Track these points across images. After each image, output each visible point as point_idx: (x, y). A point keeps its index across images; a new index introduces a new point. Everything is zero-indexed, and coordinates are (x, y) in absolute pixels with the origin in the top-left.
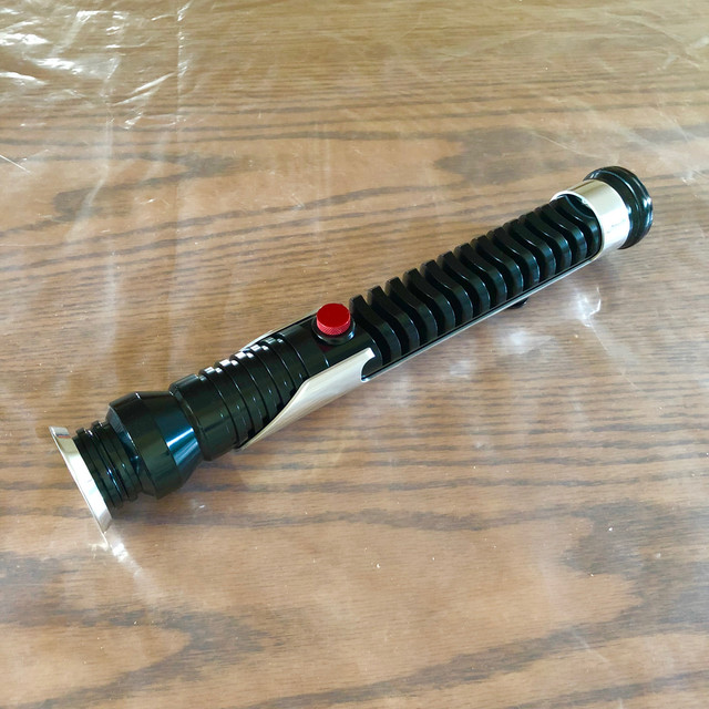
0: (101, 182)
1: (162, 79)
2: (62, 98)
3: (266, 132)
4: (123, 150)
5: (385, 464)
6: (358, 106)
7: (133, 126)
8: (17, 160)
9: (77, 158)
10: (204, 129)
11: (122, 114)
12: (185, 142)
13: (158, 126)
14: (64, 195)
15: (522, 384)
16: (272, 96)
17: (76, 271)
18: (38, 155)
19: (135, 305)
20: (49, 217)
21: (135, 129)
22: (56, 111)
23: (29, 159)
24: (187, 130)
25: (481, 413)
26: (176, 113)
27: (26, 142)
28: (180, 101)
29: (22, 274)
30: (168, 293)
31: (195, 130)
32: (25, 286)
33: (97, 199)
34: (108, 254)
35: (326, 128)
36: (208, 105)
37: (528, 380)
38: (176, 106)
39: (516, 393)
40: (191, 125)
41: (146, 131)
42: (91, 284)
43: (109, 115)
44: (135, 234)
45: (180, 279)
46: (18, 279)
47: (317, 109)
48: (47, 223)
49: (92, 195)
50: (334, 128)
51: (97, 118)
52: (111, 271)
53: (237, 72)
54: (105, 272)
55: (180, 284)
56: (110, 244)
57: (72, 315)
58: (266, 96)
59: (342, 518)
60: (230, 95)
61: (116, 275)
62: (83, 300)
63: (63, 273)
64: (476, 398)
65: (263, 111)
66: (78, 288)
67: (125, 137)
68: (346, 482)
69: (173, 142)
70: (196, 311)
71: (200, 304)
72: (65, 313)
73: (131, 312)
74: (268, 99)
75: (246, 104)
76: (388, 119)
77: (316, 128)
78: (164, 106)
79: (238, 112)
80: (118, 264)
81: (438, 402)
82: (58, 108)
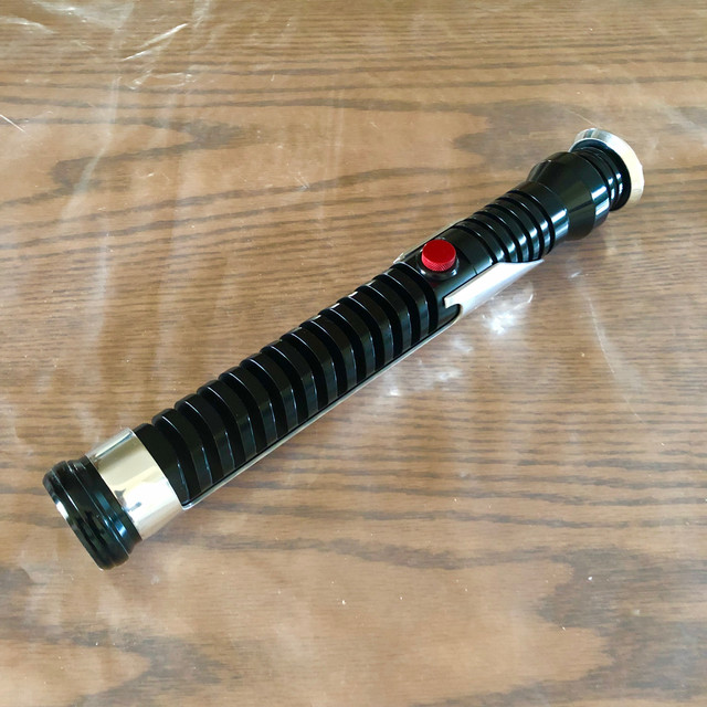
0: (102, 152)
1: (175, 30)
2: (69, 49)
3: (278, 97)
4: (127, 114)
5: (363, 489)
6: (380, 70)
7: (141, 86)
8: (18, 122)
9: (80, 122)
10: (213, 92)
11: (129, 72)
12: (192, 106)
13: (166, 87)
14: (62, 164)
15: (516, 407)
16: (289, 55)
17: (69, 252)
18: (40, 117)
19: (126, 295)
20: (46, 189)
21: (141, 90)
22: (62, 65)
23: (32, 121)
24: (196, 92)
25: (470, 438)
26: (186, 72)
27: (29, 101)
28: (191, 58)
29: (15, 253)
30: (160, 282)
31: (203, 92)
32: (16, 268)
33: (97, 170)
34: (102, 234)
35: (342, 95)
36: (220, 64)
37: (526, 403)
38: (188, 63)
39: (510, 417)
40: (199, 87)
41: (152, 92)
42: (83, 268)
43: (116, 72)
44: (132, 213)
45: (174, 267)
46: (9, 259)
47: (336, 71)
48: (44, 197)
49: (92, 165)
50: (351, 95)
51: (103, 75)
52: (104, 255)
53: (254, 24)
54: (98, 255)
55: (173, 272)
56: (106, 224)
57: (61, 302)
58: (282, 54)
59: (312, 547)
60: (245, 52)
61: (109, 259)
62: (73, 286)
63: (57, 254)
64: (466, 420)
65: (277, 72)
66: (70, 272)
67: (132, 99)
68: (321, 507)
69: (180, 106)
70: (187, 305)
71: (191, 297)
72: (54, 300)
73: (119, 302)
74: (284, 58)
75: (261, 63)
76: (410, 86)
77: (332, 94)
78: (175, 63)
79: (251, 73)
80: (111, 247)
81: (425, 422)
82: (64, 61)
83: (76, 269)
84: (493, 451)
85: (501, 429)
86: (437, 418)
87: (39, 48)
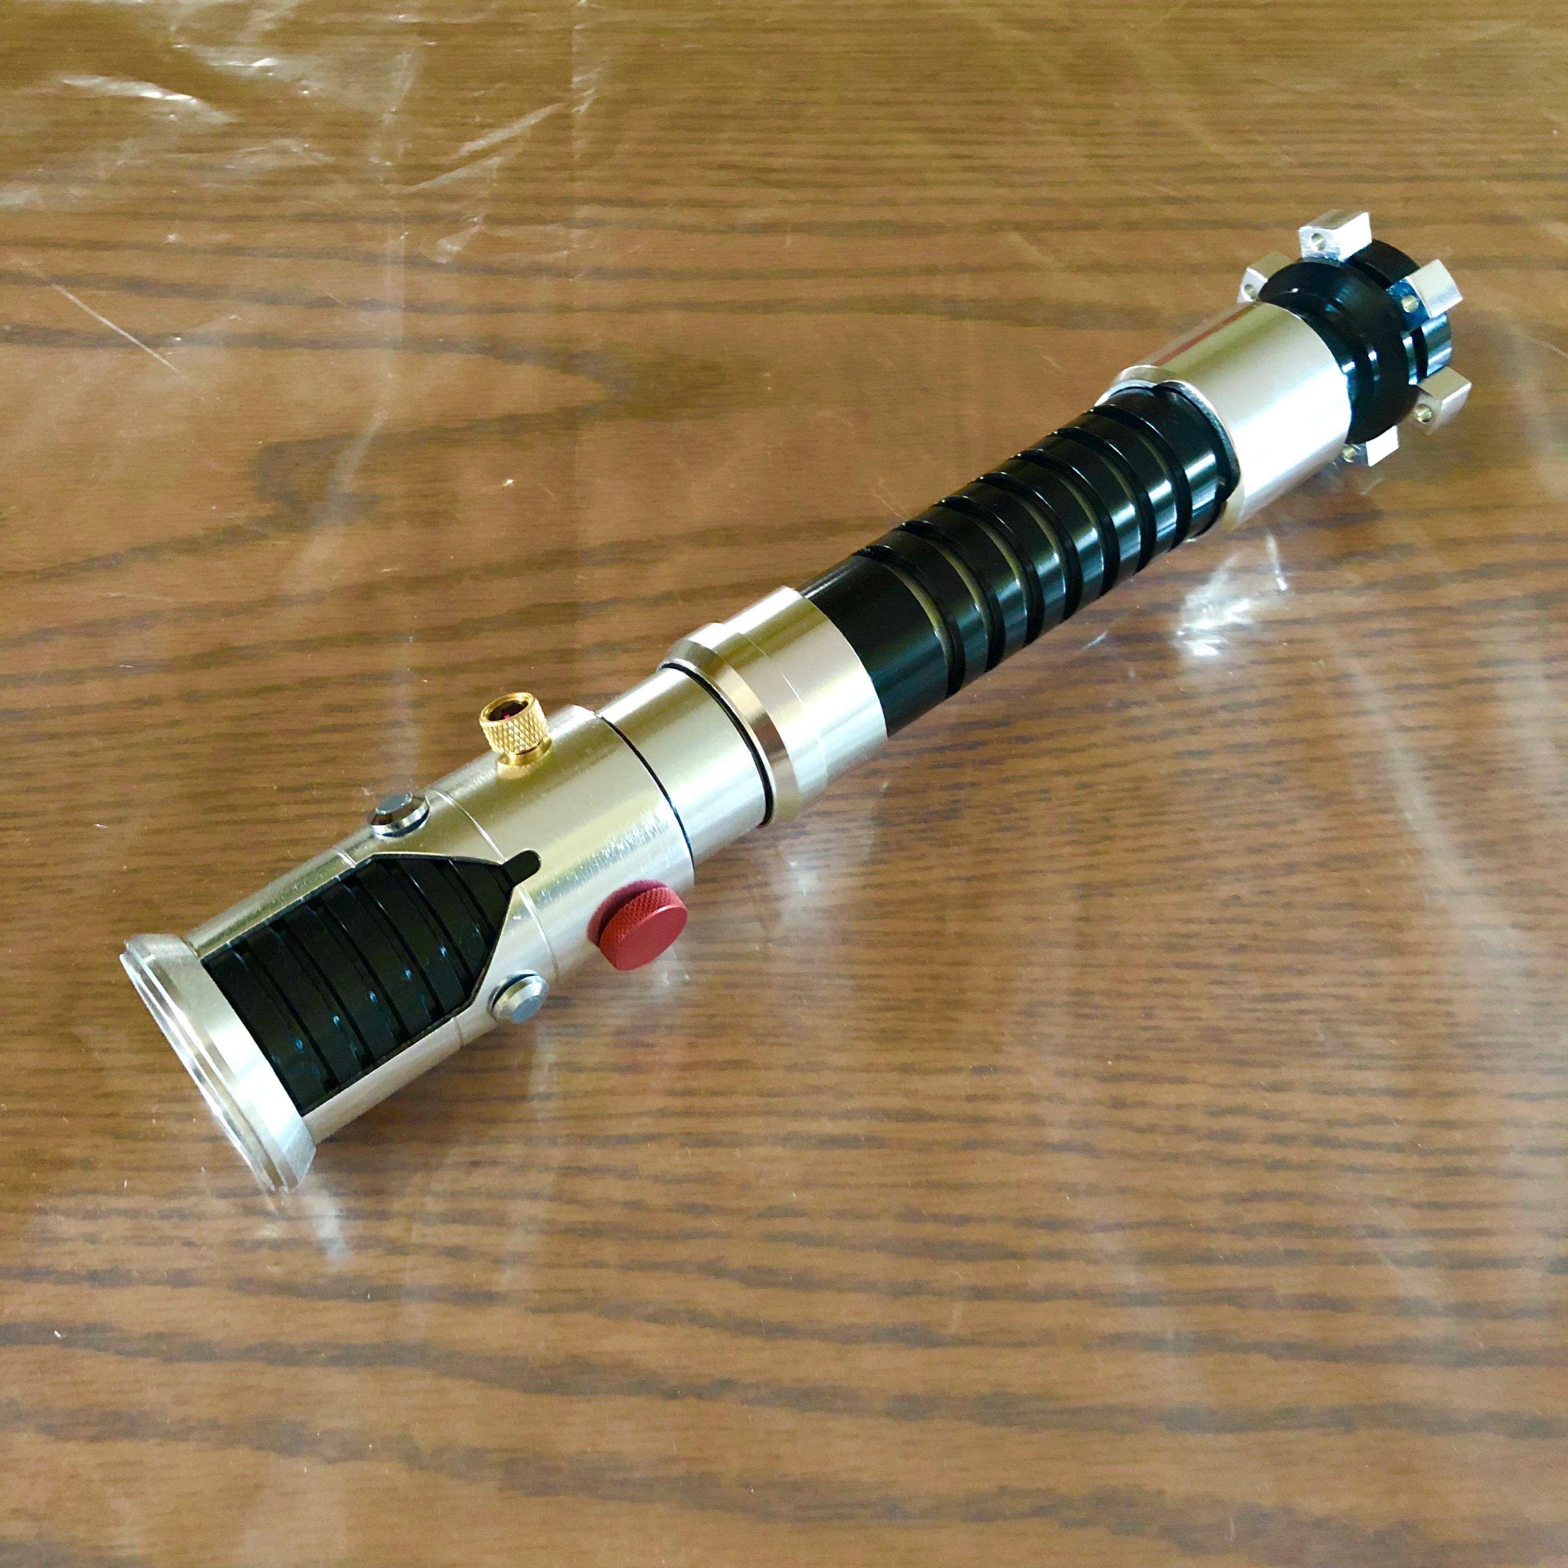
83: (334, 729)
84: (1480, 1232)
85: (1491, 1172)
86: (1319, 1141)
87: (192, 158)
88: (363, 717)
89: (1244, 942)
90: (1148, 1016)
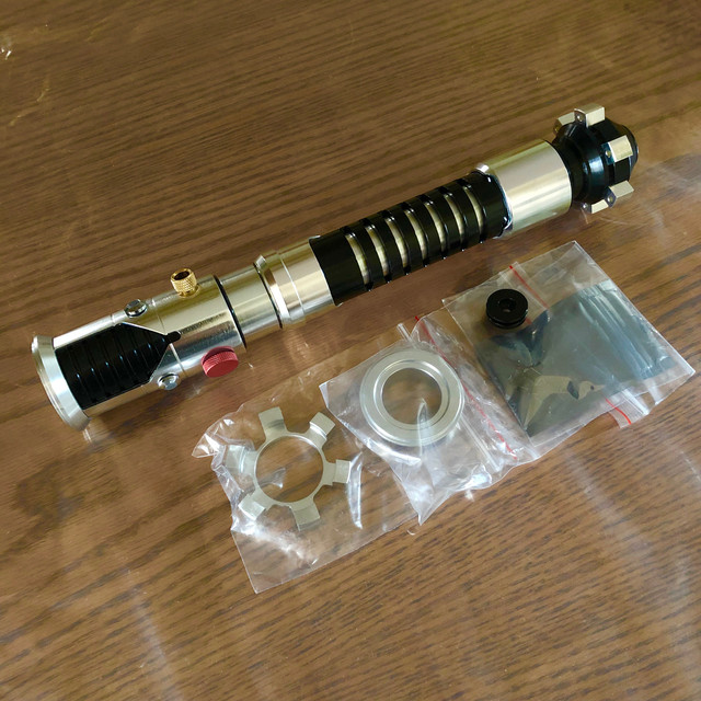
88: (124, 622)
89: (540, 584)
90: (513, 639)
